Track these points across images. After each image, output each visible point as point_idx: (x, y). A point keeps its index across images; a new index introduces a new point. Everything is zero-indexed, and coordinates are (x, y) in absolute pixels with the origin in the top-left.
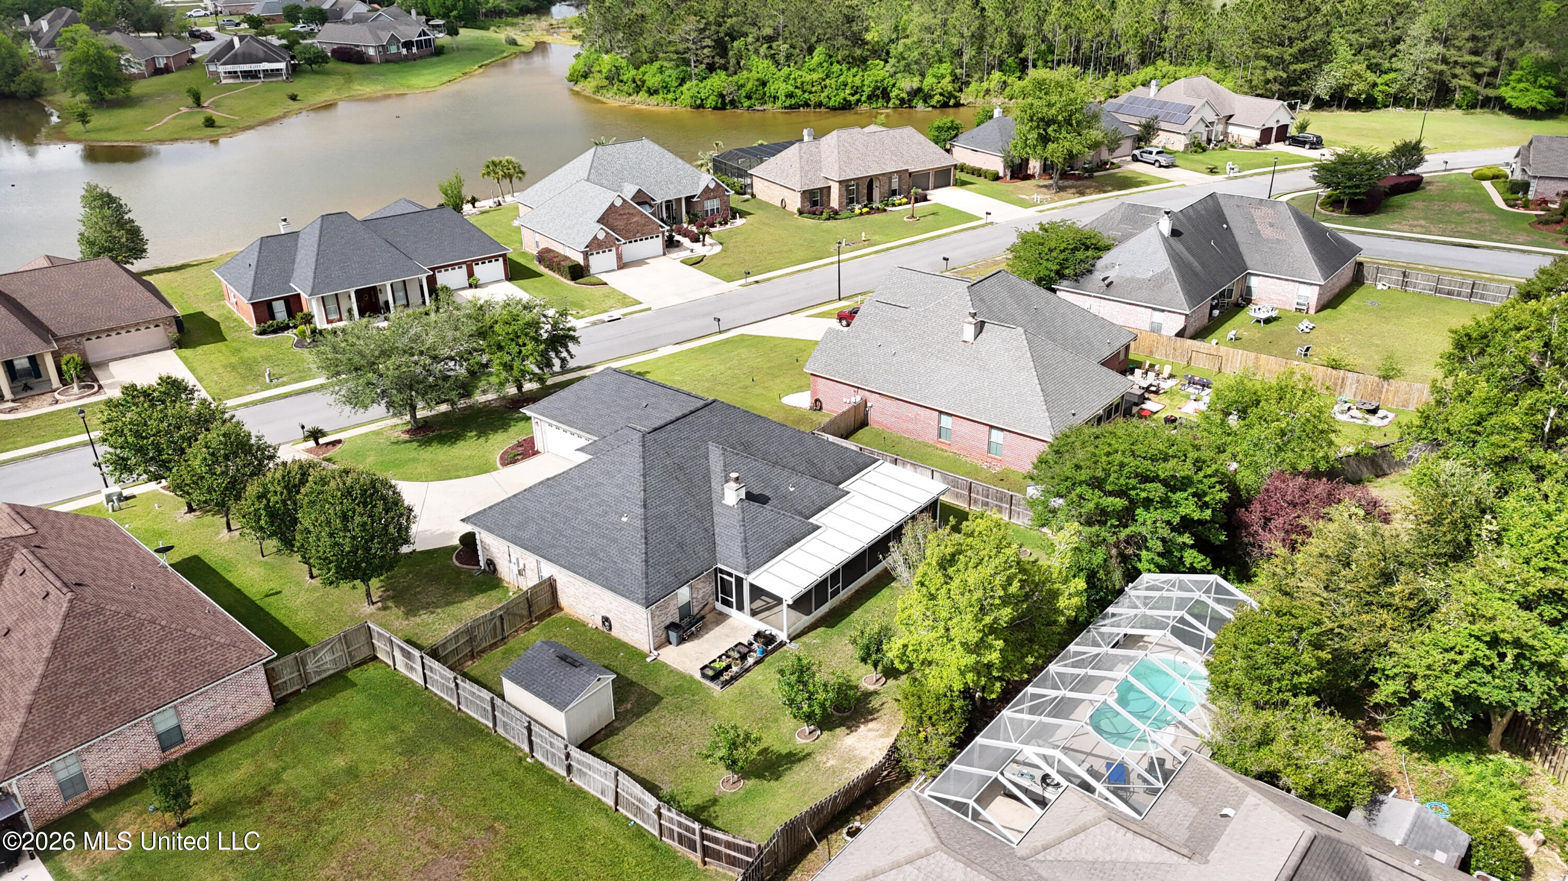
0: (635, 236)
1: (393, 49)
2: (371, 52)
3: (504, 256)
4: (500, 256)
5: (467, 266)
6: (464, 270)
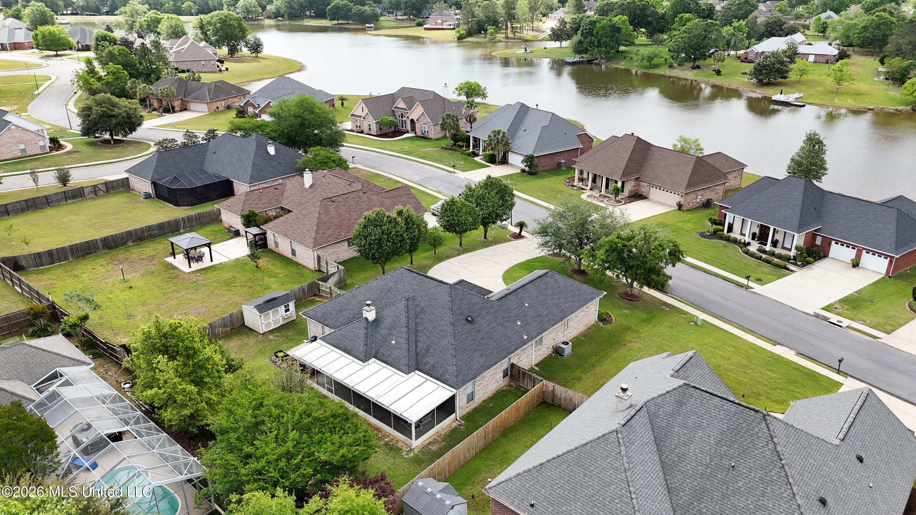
3: (892, 257)
4: (888, 256)
5: (858, 250)
6: (855, 251)
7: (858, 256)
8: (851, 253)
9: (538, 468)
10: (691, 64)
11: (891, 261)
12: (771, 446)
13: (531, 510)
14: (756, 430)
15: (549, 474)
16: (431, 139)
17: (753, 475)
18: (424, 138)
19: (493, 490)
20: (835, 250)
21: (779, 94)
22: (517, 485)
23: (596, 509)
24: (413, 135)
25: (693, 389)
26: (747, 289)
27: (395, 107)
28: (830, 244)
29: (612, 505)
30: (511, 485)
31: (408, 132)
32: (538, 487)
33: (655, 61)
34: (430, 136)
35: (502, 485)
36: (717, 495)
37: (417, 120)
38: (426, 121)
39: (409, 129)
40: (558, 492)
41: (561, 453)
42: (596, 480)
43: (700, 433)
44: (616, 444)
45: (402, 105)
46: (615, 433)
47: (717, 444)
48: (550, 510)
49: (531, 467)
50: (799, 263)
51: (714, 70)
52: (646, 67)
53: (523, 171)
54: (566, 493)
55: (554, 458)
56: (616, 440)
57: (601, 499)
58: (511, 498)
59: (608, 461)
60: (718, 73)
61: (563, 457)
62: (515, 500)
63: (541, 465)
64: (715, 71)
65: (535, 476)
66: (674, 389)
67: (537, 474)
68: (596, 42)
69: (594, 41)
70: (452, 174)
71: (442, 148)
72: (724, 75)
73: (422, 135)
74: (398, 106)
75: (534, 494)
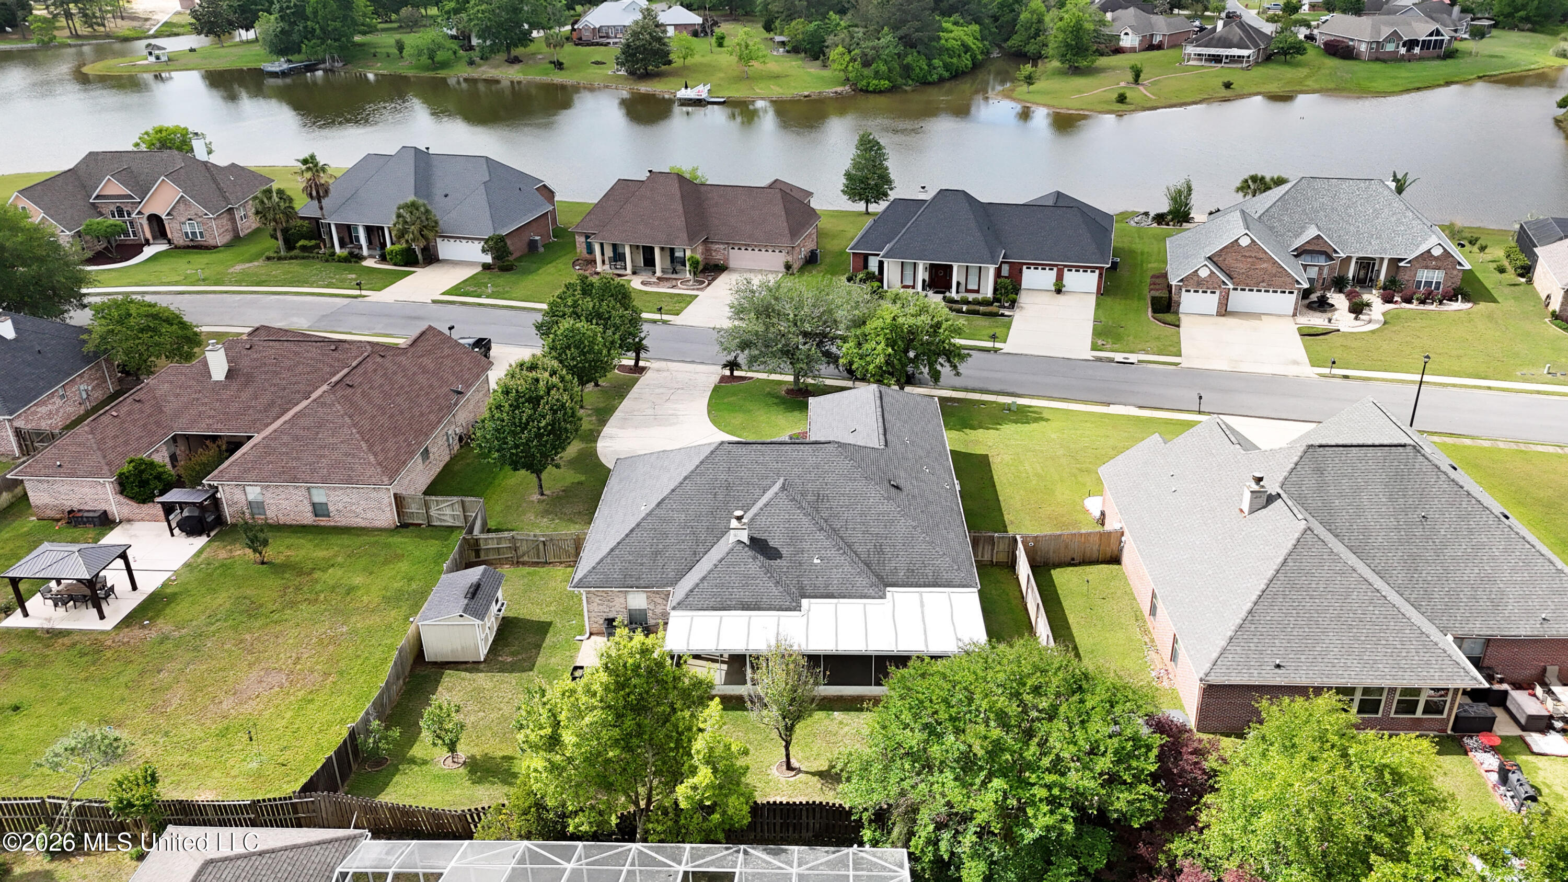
0: (1257, 284)
1: (1390, 47)
2: (1363, 47)
3: (1101, 268)
4: (1097, 268)
5: (1058, 270)
6: (1054, 273)
7: (1060, 277)
8: (1049, 277)
9: (1249, 618)
10: (503, 56)
11: (1101, 275)
12: (1443, 477)
13: (1280, 672)
14: (1417, 466)
15: (1269, 618)
16: (216, 247)
17: (1447, 516)
18: (195, 247)
19: (1212, 674)
20: (1030, 277)
21: (683, 89)
22: (1239, 652)
23: (1355, 630)
24: (163, 247)
25: (1321, 449)
26: (996, 352)
27: (97, 197)
28: (1021, 271)
29: (1369, 616)
30: (1231, 656)
31: (147, 243)
32: (1267, 641)
33: (440, 56)
34: (211, 242)
35: (1219, 662)
36: (1430, 555)
37: (168, 214)
38: (193, 212)
39: (149, 235)
40: (1295, 633)
41: (1263, 587)
42: (1329, 597)
43: (1365, 497)
44: (1320, 543)
45: (116, 188)
46: (1309, 532)
47: (1391, 498)
48: (1303, 660)
49: (1239, 621)
50: (1006, 305)
51: (551, 62)
52: (427, 68)
53: (486, 267)
54: (1307, 630)
55: (1260, 597)
56: (1316, 539)
57: (1351, 615)
58: (1245, 671)
59: (1326, 568)
60: (559, 65)
61: (1270, 589)
62: (1251, 671)
63: (1250, 612)
64: (554, 63)
65: (1252, 629)
66: (1301, 458)
67: (1253, 626)
68: (318, 31)
69: (314, 30)
70: (360, 299)
71: (268, 259)
72: (568, 69)
73: (191, 244)
74: (104, 193)
75: (1269, 652)
